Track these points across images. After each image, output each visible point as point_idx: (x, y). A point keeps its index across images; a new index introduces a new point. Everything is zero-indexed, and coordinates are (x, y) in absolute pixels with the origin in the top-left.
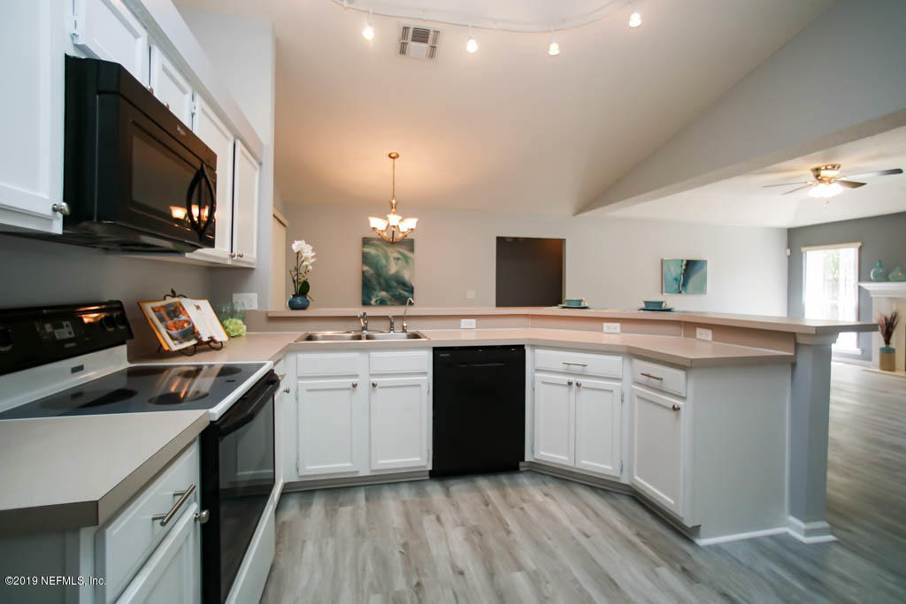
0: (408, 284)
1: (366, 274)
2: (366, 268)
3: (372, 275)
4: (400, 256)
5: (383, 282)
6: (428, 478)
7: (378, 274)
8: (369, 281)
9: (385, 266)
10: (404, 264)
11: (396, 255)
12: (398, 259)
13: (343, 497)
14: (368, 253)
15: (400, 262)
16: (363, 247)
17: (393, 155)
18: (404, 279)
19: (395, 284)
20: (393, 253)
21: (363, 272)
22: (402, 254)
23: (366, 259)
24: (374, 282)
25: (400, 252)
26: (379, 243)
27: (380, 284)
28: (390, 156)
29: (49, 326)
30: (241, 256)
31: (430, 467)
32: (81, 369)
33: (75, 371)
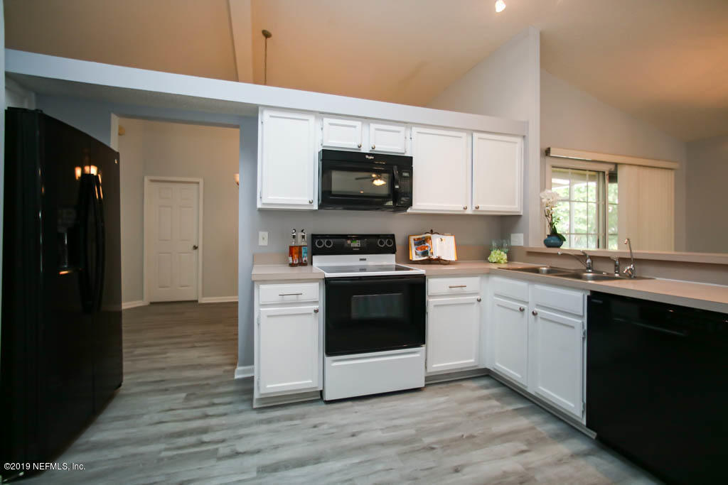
6: (594, 438)
29: (349, 242)
30: (477, 208)
31: (584, 422)
32: (365, 260)
33: (361, 260)
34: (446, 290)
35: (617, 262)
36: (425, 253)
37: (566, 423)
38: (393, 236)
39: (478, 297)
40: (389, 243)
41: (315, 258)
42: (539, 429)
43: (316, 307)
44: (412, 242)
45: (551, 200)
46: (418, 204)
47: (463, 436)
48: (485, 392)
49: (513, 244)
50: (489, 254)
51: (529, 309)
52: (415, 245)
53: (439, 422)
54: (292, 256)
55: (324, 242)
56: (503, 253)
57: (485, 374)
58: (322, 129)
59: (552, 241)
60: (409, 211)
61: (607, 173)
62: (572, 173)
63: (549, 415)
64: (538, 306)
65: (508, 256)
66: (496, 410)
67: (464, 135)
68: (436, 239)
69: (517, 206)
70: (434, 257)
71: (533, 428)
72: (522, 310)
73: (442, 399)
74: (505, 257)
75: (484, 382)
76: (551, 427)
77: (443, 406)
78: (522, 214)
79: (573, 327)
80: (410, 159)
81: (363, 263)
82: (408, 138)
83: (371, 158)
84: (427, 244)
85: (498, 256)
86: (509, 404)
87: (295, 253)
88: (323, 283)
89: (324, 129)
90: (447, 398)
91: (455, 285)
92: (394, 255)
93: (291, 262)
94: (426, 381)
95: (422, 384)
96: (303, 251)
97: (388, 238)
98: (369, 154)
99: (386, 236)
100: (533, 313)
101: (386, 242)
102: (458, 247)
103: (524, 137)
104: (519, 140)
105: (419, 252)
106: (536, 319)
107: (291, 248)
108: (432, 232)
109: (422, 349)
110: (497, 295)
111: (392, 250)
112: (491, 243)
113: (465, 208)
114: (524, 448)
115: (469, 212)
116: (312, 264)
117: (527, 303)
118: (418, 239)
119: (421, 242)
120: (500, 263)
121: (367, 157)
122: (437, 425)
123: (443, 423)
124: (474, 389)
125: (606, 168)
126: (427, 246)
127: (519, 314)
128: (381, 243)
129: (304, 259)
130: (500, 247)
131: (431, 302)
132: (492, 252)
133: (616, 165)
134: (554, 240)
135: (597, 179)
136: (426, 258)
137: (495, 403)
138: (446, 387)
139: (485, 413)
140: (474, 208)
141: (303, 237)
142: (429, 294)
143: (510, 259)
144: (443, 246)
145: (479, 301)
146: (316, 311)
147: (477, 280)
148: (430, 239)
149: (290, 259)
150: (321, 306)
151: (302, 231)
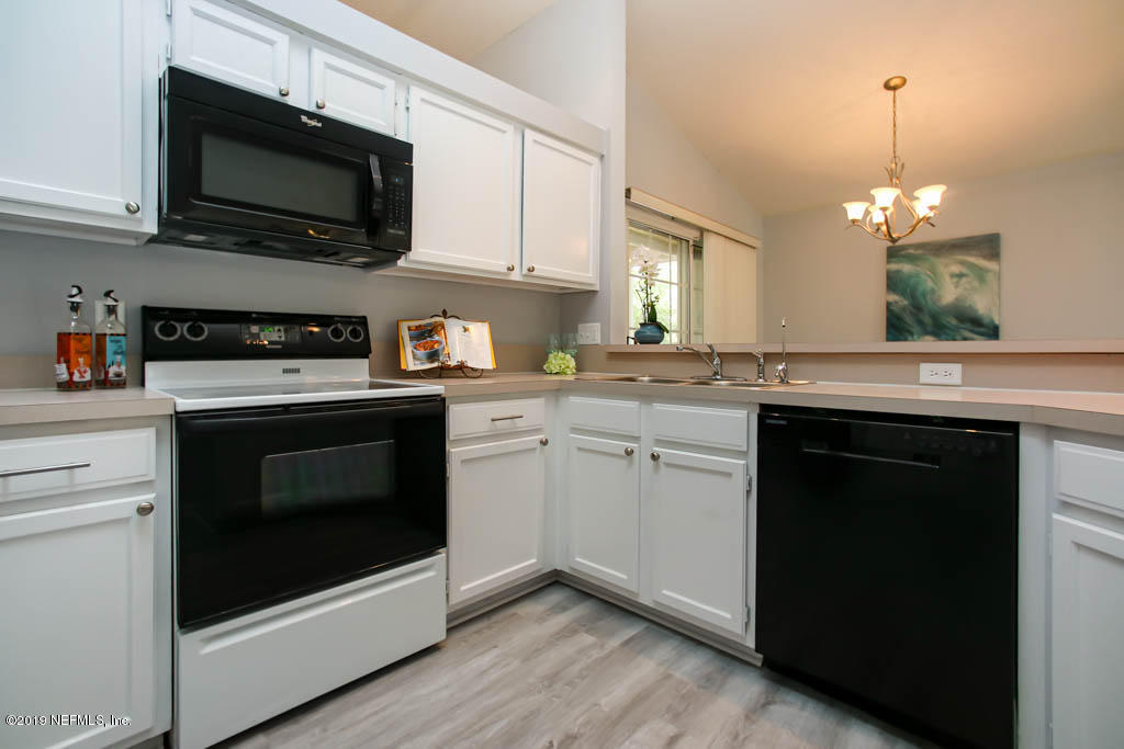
0: (986, 321)
1: (892, 308)
2: (893, 298)
3: (904, 308)
4: (964, 270)
5: (927, 320)
6: (759, 664)
7: (917, 308)
8: (899, 318)
9: (933, 291)
10: (976, 284)
11: (956, 269)
12: (961, 276)
13: (610, 622)
14: (898, 271)
15: (964, 280)
16: (888, 262)
17: (892, 83)
18: (976, 311)
19: (954, 322)
20: (948, 267)
21: (889, 305)
22: (971, 266)
23: (893, 283)
24: (909, 319)
25: (963, 263)
26: (920, 252)
27: (920, 323)
28: (887, 86)
29: (255, 329)
30: (531, 270)
31: (751, 643)
32: (297, 371)
33: (285, 371)
34: (483, 427)
35: (762, 360)
36: (433, 356)
37: (711, 647)
38: (363, 321)
39: (542, 437)
40: (355, 333)
41: (153, 369)
42: (678, 675)
43: (145, 498)
44: (405, 334)
45: (650, 263)
46: (421, 250)
47: (551, 743)
48: (563, 619)
49: (581, 341)
50: (545, 359)
51: (642, 451)
52: (412, 338)
53: (493, 722)
54: (67, 362)
55: (182, 329)
56: (568, 356)
57: (554, 580)
58: (169, 16)
59: (649, 333)
60: (401, 263)
61: (691, 243)
62: (654, 238)
63: (679, 638)
64: (659, 442)
65: (576, 361)
66: (596, 654)
67: (509, 128)
68: (454, 329)
69: (590, 275)
70: (453, 363)
71: (668, 677)
72: (629, 453)
73: (486, 659)
74: (572, 363)
75: (555, 597)
76: (694, 664)
77: (494, 675)
78: (597, 288)
79: (729, 475)
80: (408, 148)
81: (292, 379)
82: (402, 106)
83: (314, 123)
84: (436, 338)
85: (562, 361)
86: (612, 634)
87: (80, 353)
88: (168, 429)
89: (176, 18)
90: (496, 652)
91: (500, 417)
92: (367, 360)
93: (65, 377)
94: (448, 622)
95: (438, 634)
96: (110, 347)
97: (350, 323)
98: (311, 115)
99: (347, 320)
100: (653, 456)
101: (347, 332)
102: (497, 346)
103: (602, 157)
104: (595, 160)
105: (421, 353)
106: (657, 468)
107: (63, 339)
108: (444, 314)
109: (439, 558)
110: (575, 430)
111: (362, 351)
112: (549, 340)
113: (511, 269)
114: (671, 730)
115: (516, 276)
116: (142, 384)
117: (636, 439)
118: (417, 327)
119: (424, 334)
120: (565, 374)
121: (304, 119)
122: (490, 733)
123: (504, 722)
124: (541, 620)
125: (692, 235)
126: (437, 342)
127: (624, 462)
128: (337, 334)
129: (113, 370)
130: (563, 348)
131: (455, 453)
132: (551, 355)
133: (702, 231)
134: (650, 331)
135: (678, 253)
136: (435, 365)
137: (589, 639)
138: (489, 627)
139: (576, 668)
140: (525, 271)
141: (111, 310)
142: (451, 438)
143: (579, 369)
144: (470, 343)
145: (544, 443)
146: (144, 511)
147: (539, 402)
148: (443, 328)
149: (62, 369)
150: (162, 492)
151: (108, 294)
